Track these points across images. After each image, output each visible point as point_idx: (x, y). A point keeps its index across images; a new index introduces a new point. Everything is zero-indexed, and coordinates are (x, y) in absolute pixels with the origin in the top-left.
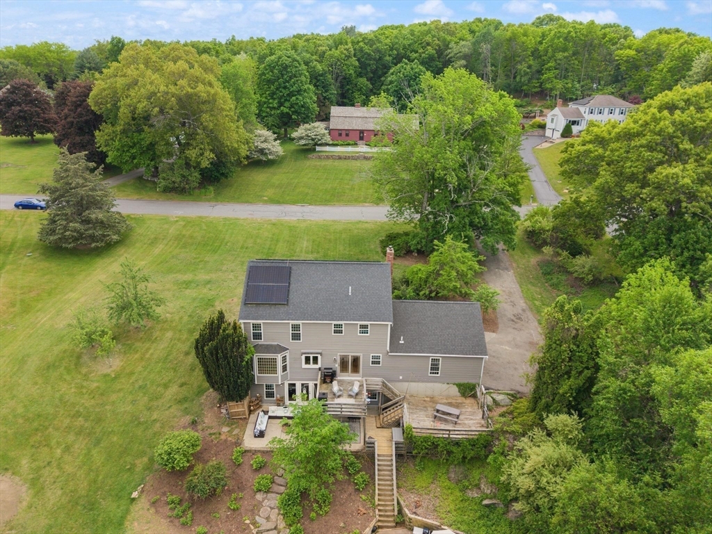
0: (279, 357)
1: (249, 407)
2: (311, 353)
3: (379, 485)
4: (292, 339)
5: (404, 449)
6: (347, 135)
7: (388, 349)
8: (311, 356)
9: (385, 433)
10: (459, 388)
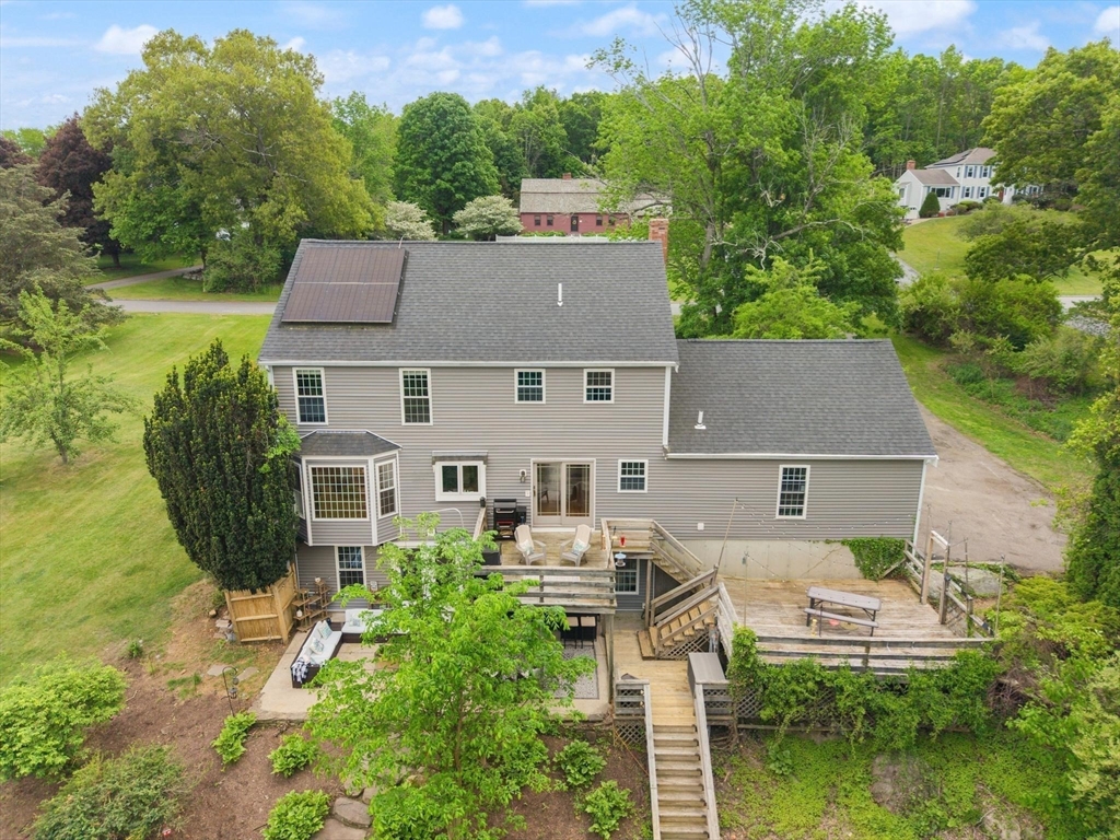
0: (371, 465)
1: (292, 610)
2: (460, 458)
3: (663, 820)
4: (407, 421)
5: (729, 709)
6: (550, 223)
7: (665, 442)
8: (460, 465)
9: (673, 671)
10: (858, 555)
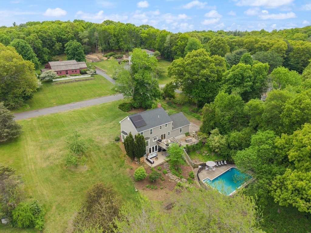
0: (149, 140)
4: (150, 134)
6: (61, 73)
7: (171, 129)
8: (155, 137)
10: (186, 135)
